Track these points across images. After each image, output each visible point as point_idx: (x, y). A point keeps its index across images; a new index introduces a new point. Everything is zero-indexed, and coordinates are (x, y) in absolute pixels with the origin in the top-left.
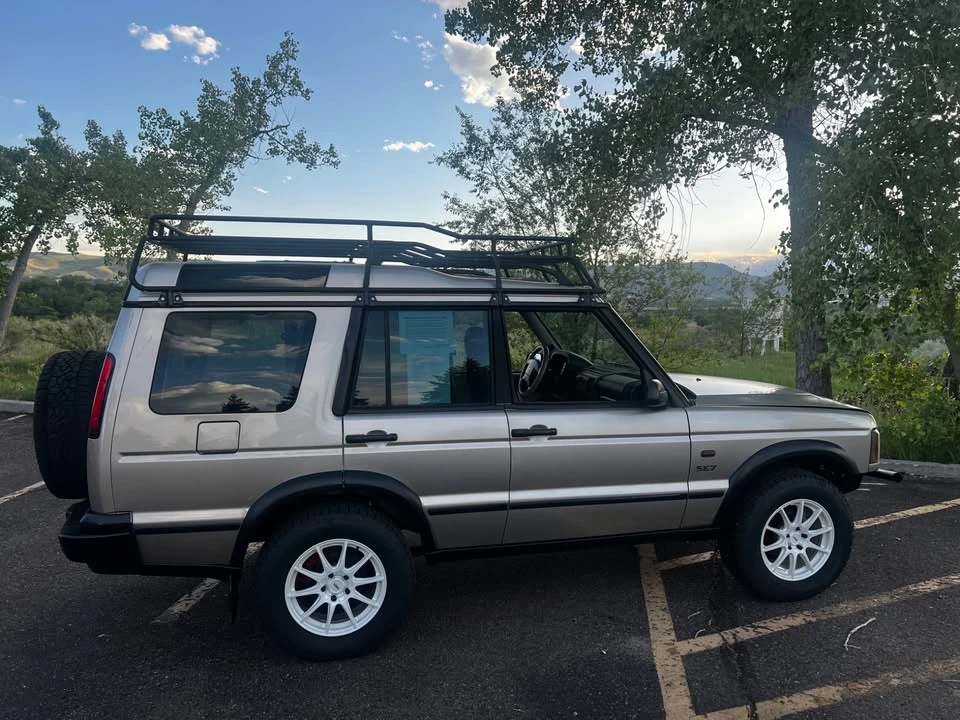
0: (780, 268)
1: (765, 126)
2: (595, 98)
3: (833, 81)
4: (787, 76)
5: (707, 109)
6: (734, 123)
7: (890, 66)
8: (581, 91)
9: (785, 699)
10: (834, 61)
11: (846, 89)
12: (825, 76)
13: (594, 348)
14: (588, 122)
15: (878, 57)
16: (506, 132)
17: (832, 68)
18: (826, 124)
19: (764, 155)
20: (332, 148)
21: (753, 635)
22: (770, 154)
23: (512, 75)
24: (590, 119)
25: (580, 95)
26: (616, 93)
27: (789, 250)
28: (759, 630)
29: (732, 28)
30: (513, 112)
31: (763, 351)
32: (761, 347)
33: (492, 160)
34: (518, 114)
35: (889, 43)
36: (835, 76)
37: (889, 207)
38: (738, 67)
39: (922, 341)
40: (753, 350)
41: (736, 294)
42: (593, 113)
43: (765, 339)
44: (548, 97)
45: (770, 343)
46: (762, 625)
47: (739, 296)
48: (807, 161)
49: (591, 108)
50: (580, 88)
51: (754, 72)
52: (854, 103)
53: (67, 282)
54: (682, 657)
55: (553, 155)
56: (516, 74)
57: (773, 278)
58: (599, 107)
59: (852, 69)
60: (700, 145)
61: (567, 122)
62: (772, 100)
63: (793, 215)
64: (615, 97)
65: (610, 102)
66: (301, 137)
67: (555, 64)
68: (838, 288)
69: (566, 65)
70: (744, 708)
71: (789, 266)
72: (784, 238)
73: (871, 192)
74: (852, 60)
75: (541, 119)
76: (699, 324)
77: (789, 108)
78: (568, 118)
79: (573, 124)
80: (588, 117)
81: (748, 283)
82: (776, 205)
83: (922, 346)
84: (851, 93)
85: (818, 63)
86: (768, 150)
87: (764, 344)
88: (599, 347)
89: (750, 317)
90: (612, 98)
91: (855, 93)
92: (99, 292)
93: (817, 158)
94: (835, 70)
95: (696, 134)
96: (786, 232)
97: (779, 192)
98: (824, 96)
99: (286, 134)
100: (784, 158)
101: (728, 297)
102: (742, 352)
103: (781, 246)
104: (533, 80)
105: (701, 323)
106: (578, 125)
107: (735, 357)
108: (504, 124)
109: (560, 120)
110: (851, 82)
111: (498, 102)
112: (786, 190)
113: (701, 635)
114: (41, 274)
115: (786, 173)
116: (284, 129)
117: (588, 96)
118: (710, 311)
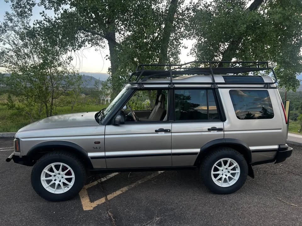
0: (109, 78)
1: (103, 36)
2: (48, 18)
3: (120, 26)
4: (108, 22)
5: (85, 28)
6: (94, 34)
7: (134, 25)
8: (42, 14)
9: (114, 193)
10: (120, 21)
11: (123, 29)
12: (118, 24)
13: (52, 102)
14: (46, 26)
15: (131, 22)
16: (10, 25)
17: (120, 23)
18: (119, 38)
19: (103, 44)
21: (106, 179)
22: (104, 44)
23: (13, 3)
24: (46, 25)
25: (42, 16)
26: (55, 17)
27: (111, 73)
28: (107, 177)
29: (92, 5)
30: (13, 18)
31: (105, 103)
32: (105, 102)
33: (6, 34)
34: (15, 19)
35: (134, 18)
36: (120, 25)
37: (135, 63)
38: (94, 17)
39: (145, 100)
40: (102, 103)
41: (97, 86)
42: (47, 23)
43: (106, 99)
44: (28, 14)
45: (107, 100)
46: (108, 176)
47: (98, 86)
48: (115, 48)
49: (46, 21)
50: (42, 13)
51: (98, 20)
52: (126, 33)
54: (86, 189)
55: (33, 35)
56: (15, 3)
57: (107, 81)
58: (49, 21)
59: (125, 24)
60: (84, 39)
61: (37, 24)
62: (104, 29)
63: (112, 63)
64: (55, 19)
65: (53, 20)
67: (31, 3)
68: (124, 84)
69: (35, 4)
70: (104, 198)
71: (111, 78)
72: (109, 69)
73: (131, 59)
74: (124, 21)
75: (25, 22)
76: (86, 95)
77: (109, 32)
78: (38, 23)
79: (40, 25)
80: (45, 24)
81: (100, 83)
82: (107, 59)
83: (145, 101)
84: (125, 31)
85: (116, 21)
86: (104, 43)
87: (106, 101)
88: (54, 102)
89: (101, 92)
90: (54, 19)
91: (126, 31)
93: (117, 47)
94: (121, 23)
95: (82, 35)
96: (110, 68)
97: (107, 56)
98: (118, 30)
100: (109, 46)
101: (94, 87)
102: (99, 103)
103: (109, 72)
104: (22, 7)
105: (86, 94)
106: (42, 26)
107: (97, 105)
108: (9, 22)
109: (35, 23)
110: (124, 28)
111: (6, 13)
112: (109, 55)
113: (91, 182)
115: (109, 51)
117: (45, 17)
118: (89, 91)
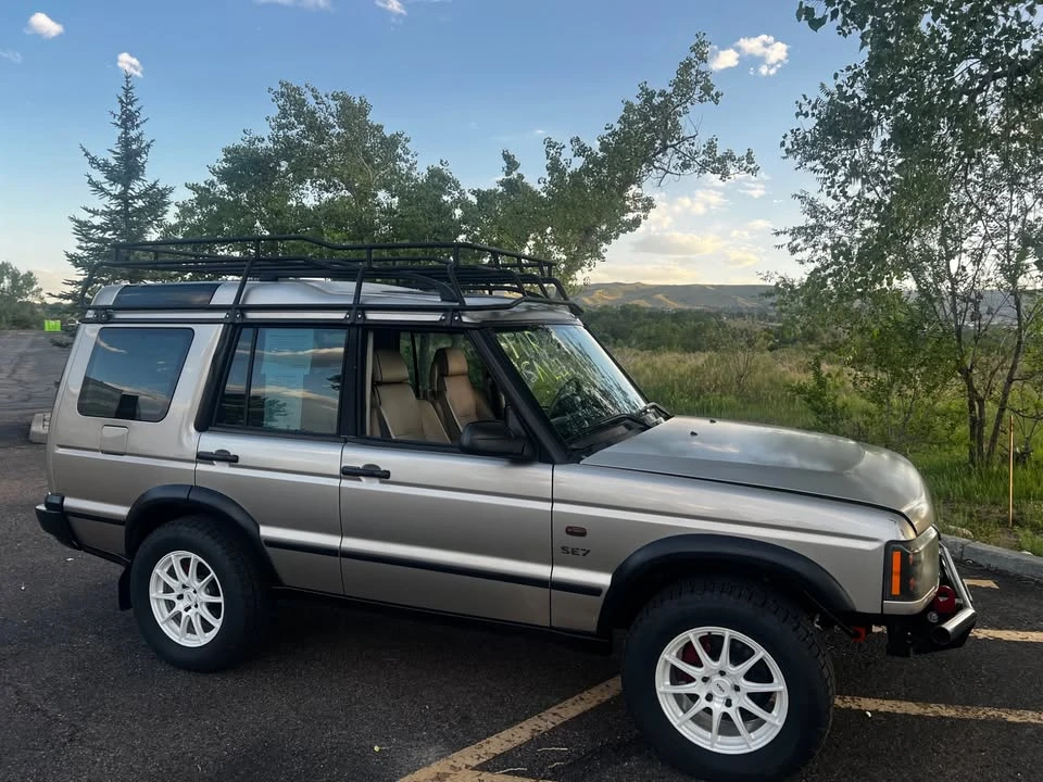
20: (749, 153)
53: (625, 311)
66: (711, 147)
92: (650, 320)
99: (693, 144)
114: (607, 303)
116: (692, 140)
